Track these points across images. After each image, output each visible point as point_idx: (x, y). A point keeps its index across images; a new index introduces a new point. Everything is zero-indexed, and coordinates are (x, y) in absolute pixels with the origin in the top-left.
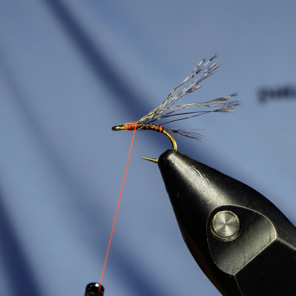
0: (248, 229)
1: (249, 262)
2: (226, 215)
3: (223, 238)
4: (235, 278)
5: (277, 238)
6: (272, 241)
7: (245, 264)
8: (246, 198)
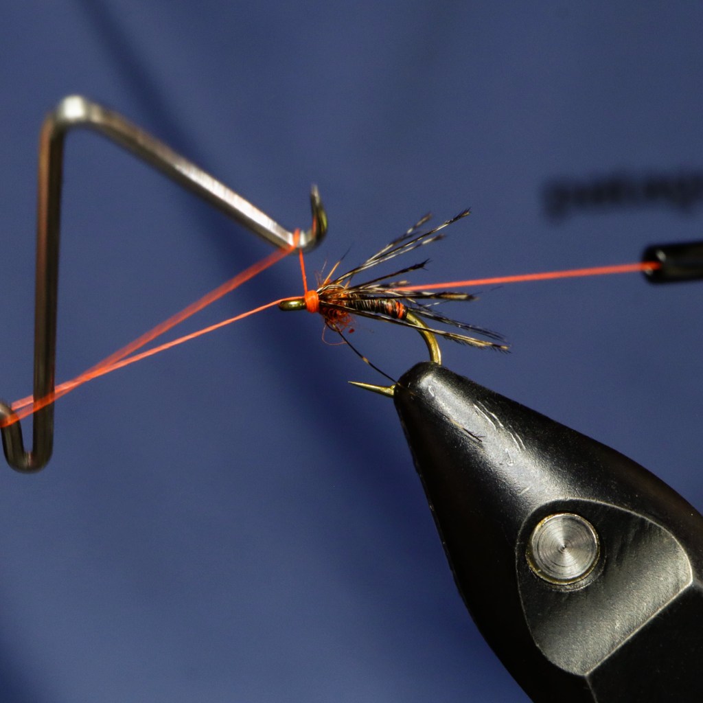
0: (620, 561)
1: (623, 643)
2: (566, 523)
3: (557, 583)
4: (589, 683)
5: (694, 580)
6: (681, 591)
7: (613, 649)
8: (615, 483)
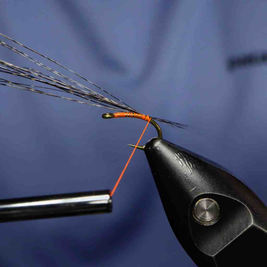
1: (227, 245)
2: (207, 202)
3: (203, 222)
4: (214, 259)
5: (253, 223)
6: (249, 227)
7: (223, 247)
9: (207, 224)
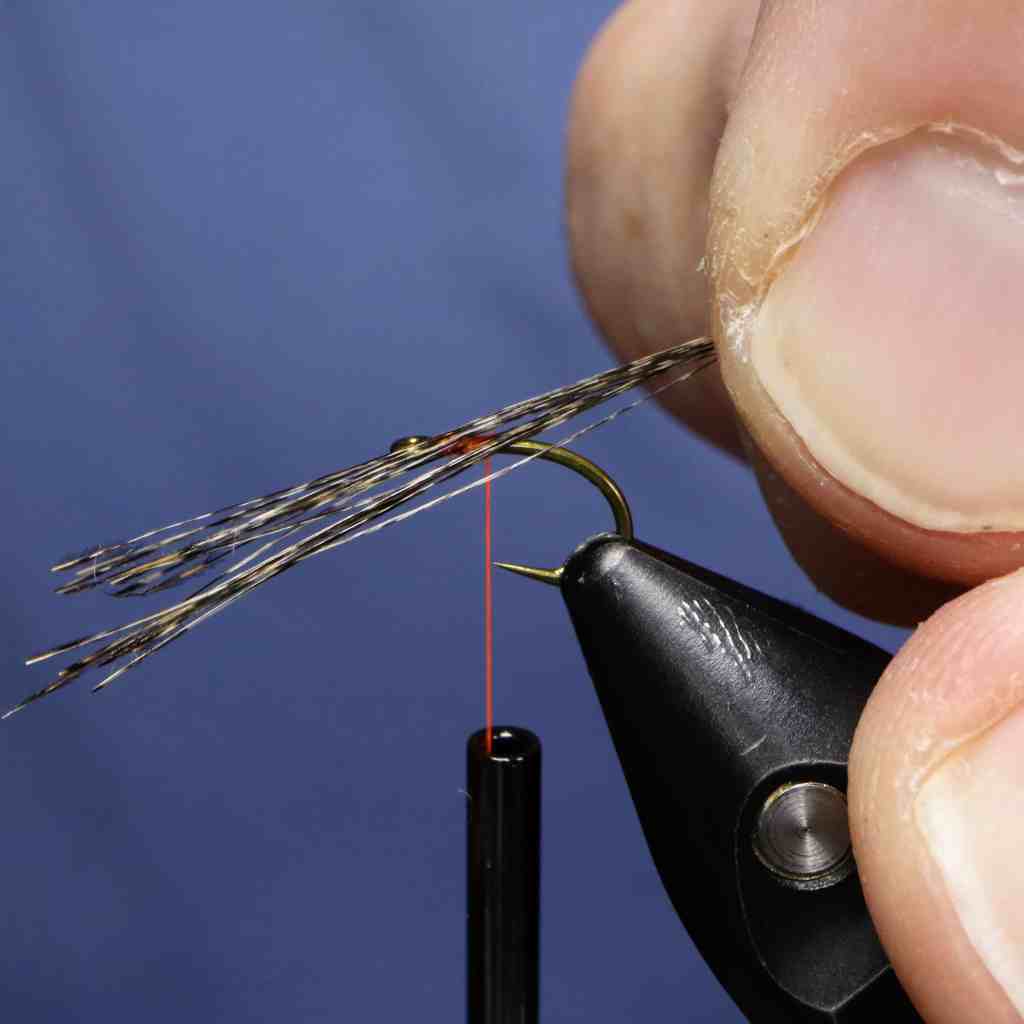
9: (810, 883)
